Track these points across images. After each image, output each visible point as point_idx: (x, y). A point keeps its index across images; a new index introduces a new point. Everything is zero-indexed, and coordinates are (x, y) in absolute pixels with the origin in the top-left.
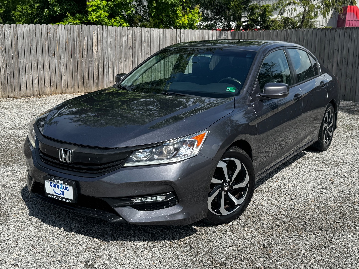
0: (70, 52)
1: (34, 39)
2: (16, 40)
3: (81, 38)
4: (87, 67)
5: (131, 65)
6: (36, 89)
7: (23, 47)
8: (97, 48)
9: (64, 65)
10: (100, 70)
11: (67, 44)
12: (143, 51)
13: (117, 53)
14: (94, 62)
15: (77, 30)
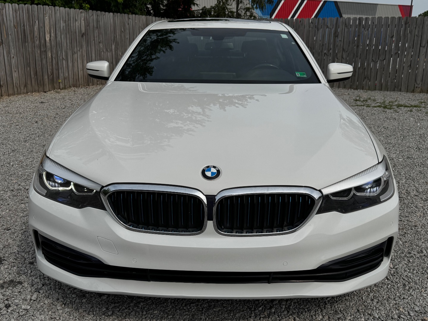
0: (20, 41)
3: (31, 22)
4: (40, 59)
5: (85, 56)
8: (49, 35)
9: (15, 57)
10: (54, 63)
11: (16, 30)
12: (96, 39)
13: (71, 41)
14: (47, 53)
15: (27, 12)
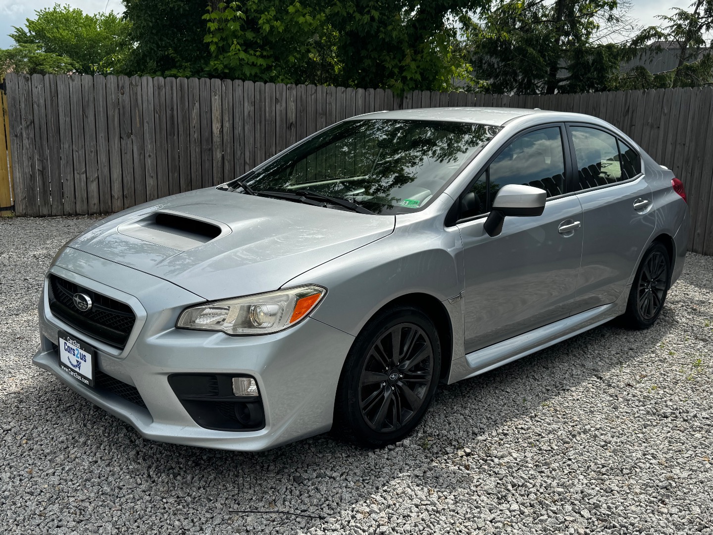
0: (164, 132)
1: (91, 105)
2: (54, 105)
3: (187, 104)
4: (199, 161)
6: (95, 200)
7: (68, 119)
8: (220, 124)
9: (152, 156)
10: (228, 168)
11: (157, 116)
13: (263, 135)
14: (214, 153)
15: (179, 88)
